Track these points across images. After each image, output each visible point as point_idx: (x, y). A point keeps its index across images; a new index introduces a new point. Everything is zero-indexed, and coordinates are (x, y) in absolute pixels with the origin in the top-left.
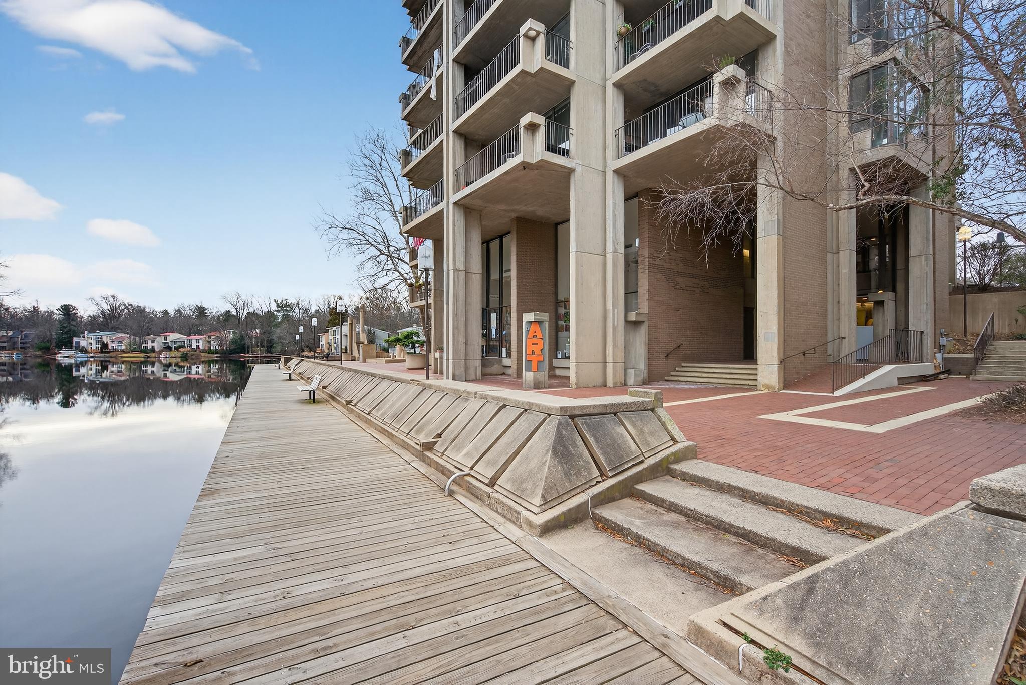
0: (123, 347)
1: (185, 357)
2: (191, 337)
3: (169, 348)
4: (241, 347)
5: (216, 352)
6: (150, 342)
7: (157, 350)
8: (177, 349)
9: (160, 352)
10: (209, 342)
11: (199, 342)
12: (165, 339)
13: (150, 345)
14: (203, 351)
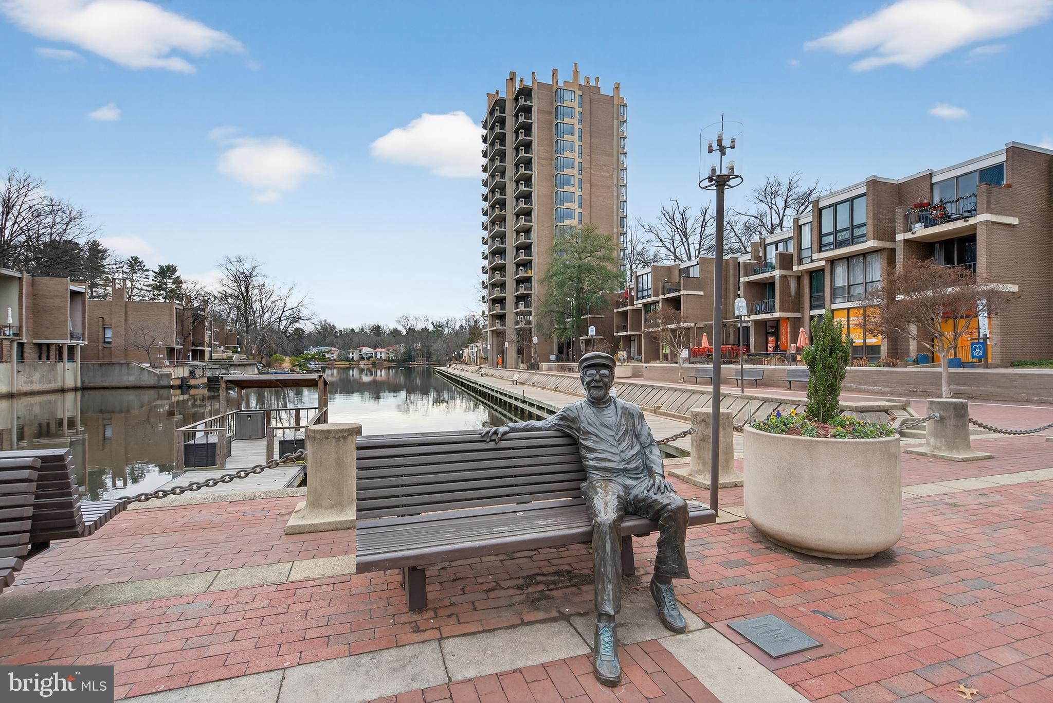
0: (335, 357)
1: (374, 364)
2: (376, 351)
3: (362, 358)
4: (409, 357)
5: (393, 361)
6: (351, 354)
7: (355, 359)
8: (368, 359)
9: (358, 361)
10: (388, 354)
11: (381, 353)
12: (360, 352)
13: (351, 356)
14: (385, 360)
